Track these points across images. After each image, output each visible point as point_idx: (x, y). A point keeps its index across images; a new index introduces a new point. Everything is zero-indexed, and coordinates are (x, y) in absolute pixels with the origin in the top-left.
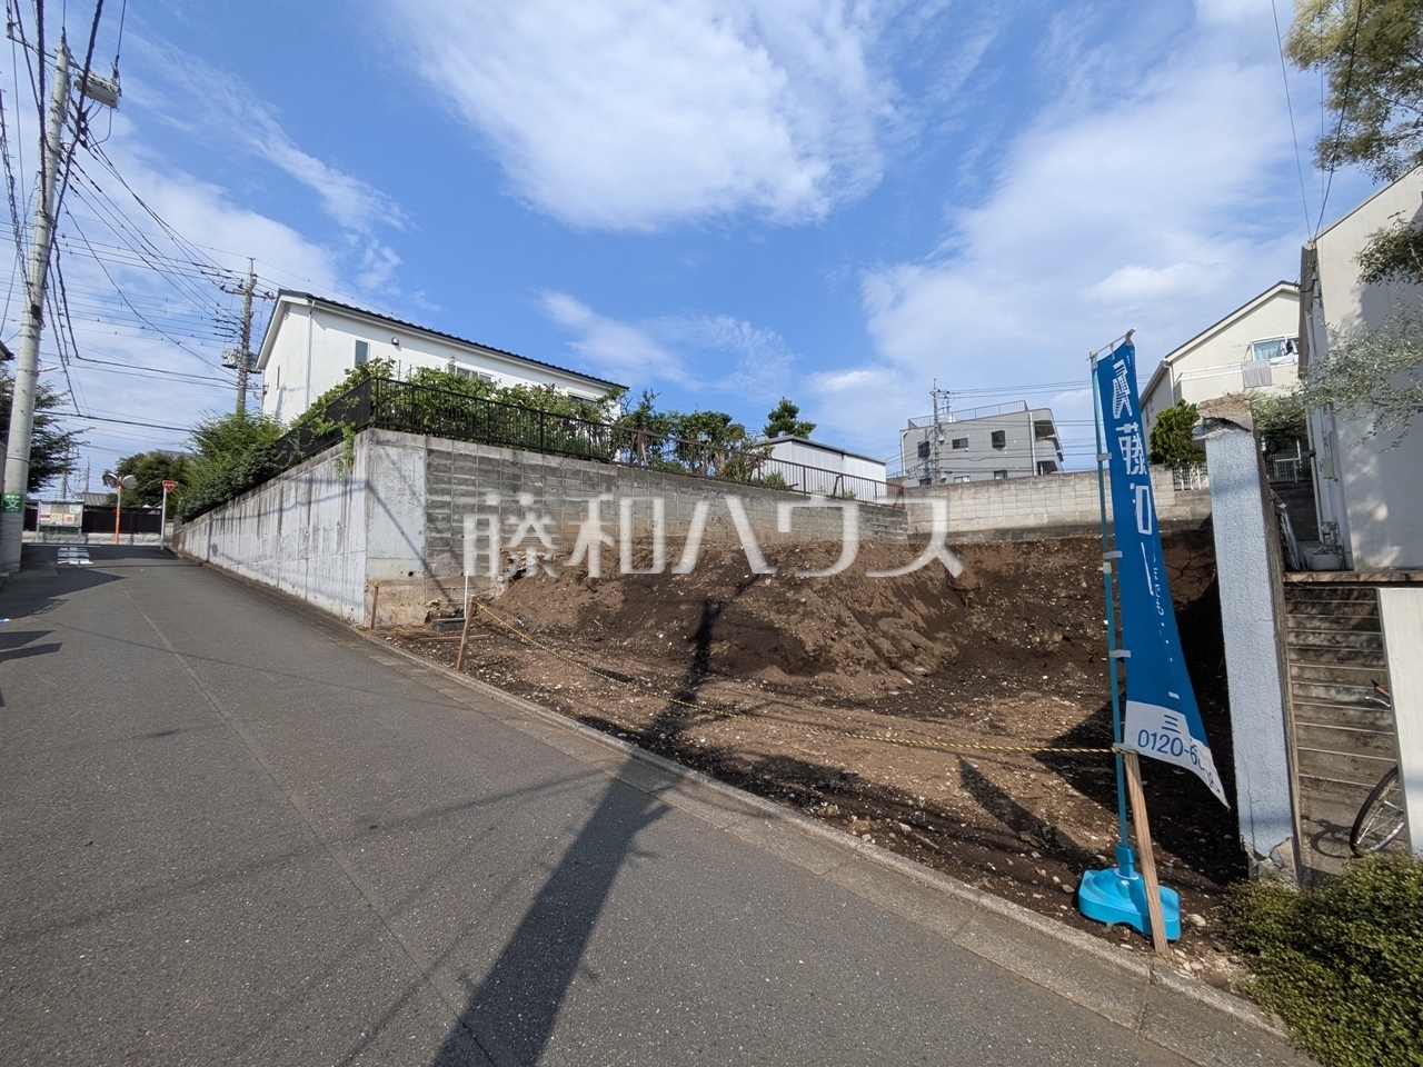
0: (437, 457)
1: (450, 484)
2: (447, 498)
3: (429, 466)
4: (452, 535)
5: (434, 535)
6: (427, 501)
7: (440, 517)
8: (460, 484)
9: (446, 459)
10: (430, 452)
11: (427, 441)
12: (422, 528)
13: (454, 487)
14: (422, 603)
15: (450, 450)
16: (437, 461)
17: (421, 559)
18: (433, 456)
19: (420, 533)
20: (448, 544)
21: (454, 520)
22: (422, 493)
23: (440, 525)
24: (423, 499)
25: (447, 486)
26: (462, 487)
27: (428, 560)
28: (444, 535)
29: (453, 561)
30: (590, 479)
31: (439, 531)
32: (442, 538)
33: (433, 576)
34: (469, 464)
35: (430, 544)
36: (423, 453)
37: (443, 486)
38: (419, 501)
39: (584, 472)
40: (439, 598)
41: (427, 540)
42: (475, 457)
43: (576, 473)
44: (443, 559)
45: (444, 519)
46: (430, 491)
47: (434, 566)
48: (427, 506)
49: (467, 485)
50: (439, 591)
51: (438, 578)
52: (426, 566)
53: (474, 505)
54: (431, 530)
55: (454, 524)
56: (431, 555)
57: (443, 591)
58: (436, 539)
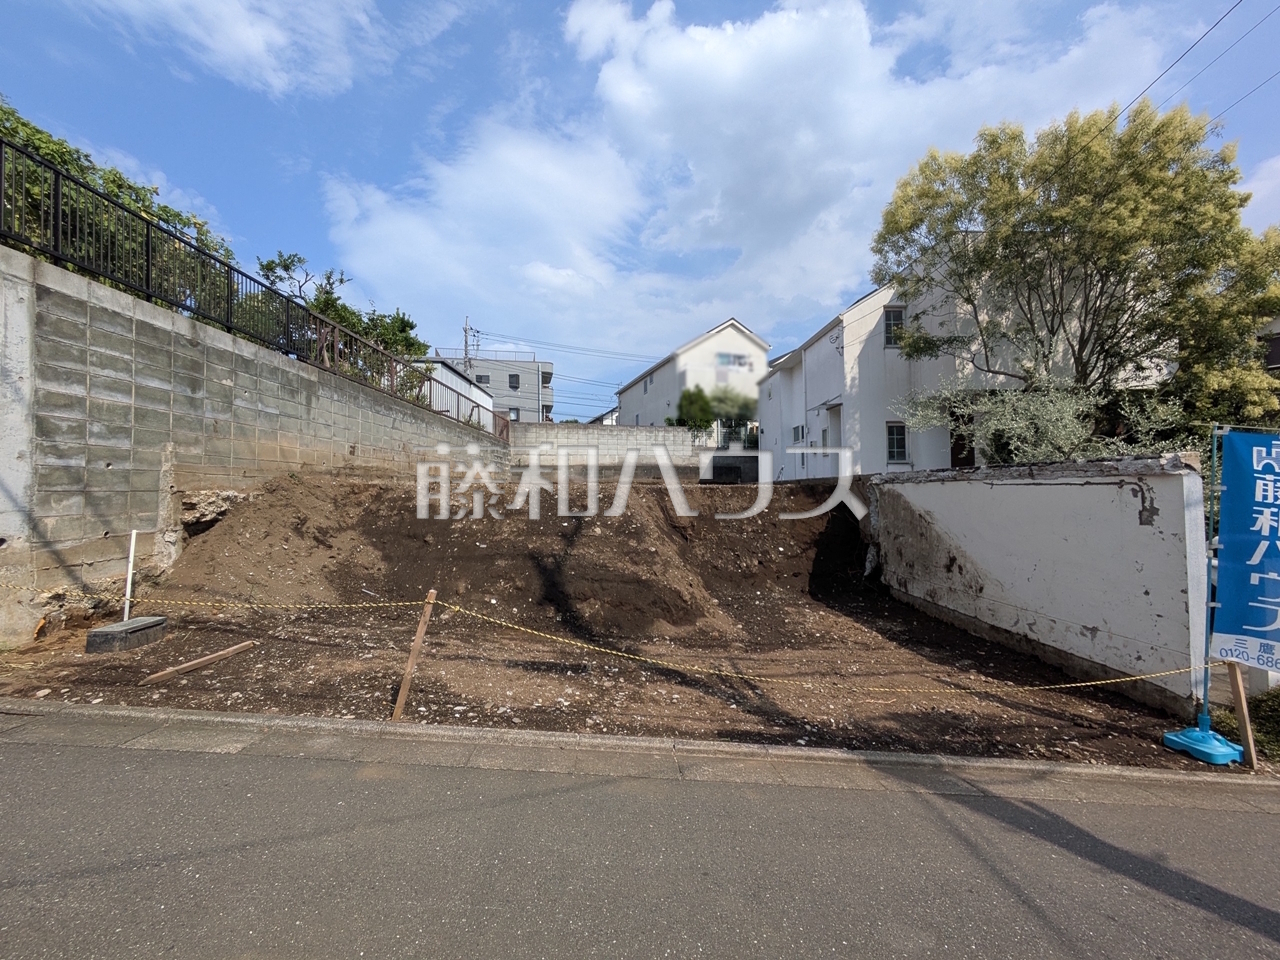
0: (56, 305)
1: (84, 362)
2: (77, 390)
3: (39, 321)
4: (88, 462)
5: (52, 461)
6: (36, 391)
7: (64, 425)
8: (103, 366)
9: (75, 313)
10: (42, 292)
11: (35, 270)
12: (25, 447)
13: (92, 370)
14: (25, 600)
15: (84, 297)
16: (55, 314)
17: (21, 510)
18: (47, 303)
19: (21, 456)
20: (78, 480)
21: (92, 434)
22: (26, 374)
23: (64, 442)
24: (26, 389)
25: (79, 367)
26: (106, 372)
27: (38, 513)
28: (73, 462)
29: (89, 512)
30: (290, 382)
31: (61, 455)
32: (67, 468)
33: (47, 544)
34: (119, 330)
35: (43, 480)
36: (26, 292)
37: (70, 365)
38: (17, 391)
39: (283, 371)
40: (63, 586)
41: (35, 471)
42: (130, 320)
43: (274, 371)
44: (70, 507)
45: (71, 430)
46: (43, 372)
47: (50, 522)
48: (37, 402)
49: (116, 370)
50: (61, 572)
51: (59, 547)
52: (34, 524)
53: (129, 408)
54: (45, 452)
55: (92, 441)
56: (44, 502)
57: (70, 571)
58: (57, 469)
